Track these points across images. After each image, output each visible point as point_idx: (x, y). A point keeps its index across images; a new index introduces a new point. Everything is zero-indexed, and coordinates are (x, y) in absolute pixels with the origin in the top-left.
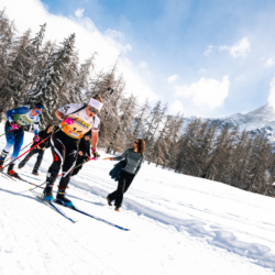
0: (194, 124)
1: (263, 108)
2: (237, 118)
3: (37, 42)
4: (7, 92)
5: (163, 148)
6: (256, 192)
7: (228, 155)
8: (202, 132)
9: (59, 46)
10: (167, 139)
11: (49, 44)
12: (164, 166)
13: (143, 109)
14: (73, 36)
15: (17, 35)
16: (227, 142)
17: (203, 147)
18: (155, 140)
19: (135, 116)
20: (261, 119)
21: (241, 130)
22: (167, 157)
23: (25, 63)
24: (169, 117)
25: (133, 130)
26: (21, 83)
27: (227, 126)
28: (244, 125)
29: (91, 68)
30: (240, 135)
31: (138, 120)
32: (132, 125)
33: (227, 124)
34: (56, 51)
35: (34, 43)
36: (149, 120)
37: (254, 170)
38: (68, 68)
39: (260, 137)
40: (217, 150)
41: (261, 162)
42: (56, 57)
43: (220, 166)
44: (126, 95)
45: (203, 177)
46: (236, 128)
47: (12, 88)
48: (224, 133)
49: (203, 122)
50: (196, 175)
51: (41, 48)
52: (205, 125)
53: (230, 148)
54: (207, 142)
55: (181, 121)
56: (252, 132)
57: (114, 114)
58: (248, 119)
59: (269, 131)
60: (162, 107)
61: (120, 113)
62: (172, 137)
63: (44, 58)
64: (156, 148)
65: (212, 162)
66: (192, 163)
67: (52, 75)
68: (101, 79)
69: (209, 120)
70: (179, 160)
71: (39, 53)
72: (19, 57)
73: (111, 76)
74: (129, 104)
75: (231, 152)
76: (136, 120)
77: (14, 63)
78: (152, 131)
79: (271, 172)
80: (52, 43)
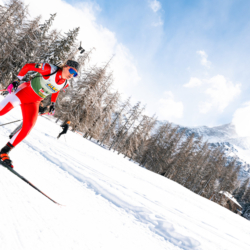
0: (165, 128)
1: (226, 126)
2: (202, 130)
3: (44, 28)
4: (8, 66)
5: (134, 143)
6: (204, 196)
7: (188, 160)
8: (171, 135)
9: (63, 35)
10: (139, 136)
11: (55, 32)
12: (131, 158)
13: (124, 106)
14: (77, 29)
15: (29, 18)
16: (190, 148)
17: (169, 148)
18: (129, 135)
19: (116, 110)
20: (223, 134)
21: (204, 140)
22: (135, 151)
23: (30, 44)
24: (145, 117)
25: (111, 122)
26: (22, 61)
27: (193, 135)
28: (208, 137)
29: (87, 60)
30: (202, 144)
31: (118, 114)
32: (111, 117)
33: (193, 133)
34: (59, 40)
35: (42, 28)
36: (127, 116)
37: (207, 177)
38: (66, 56)
39: (219, 150)
40: (179, 154)
41: (214, 171)
42: (58, 44)
43: (179, 168)
44: (112, 90)
45: (163, 174)
46: (200, 138)
47: (14, 64)
48: (189, 140)
49: (173, 127)
50: (157, 172)
51: (47, 34)
52: (174, 130)
53: (191, 154)
54: (172, 145)
55: (154, 123)
56: (213, 145)
57: (97, 105)
58: (212, 133)
59: (227, 147)
60: (141, 107)
61: (103, 105)
62: (143, 135)
63: (47, 43)
64: (127, 142)
65: (173, 163)
66: (155, 160)
67: (51, 60)
68: (93, 72)
69: (178, 126)
70: (145, 156)
71: (44, 38)
72: (26, 38)
73: (102, 71)
74: (113, 99)
75: (191, 158)
76: (116, 114)
77: (20, 42)
78: (127, 126)
79: (220, 181)
80: (58, 31)
